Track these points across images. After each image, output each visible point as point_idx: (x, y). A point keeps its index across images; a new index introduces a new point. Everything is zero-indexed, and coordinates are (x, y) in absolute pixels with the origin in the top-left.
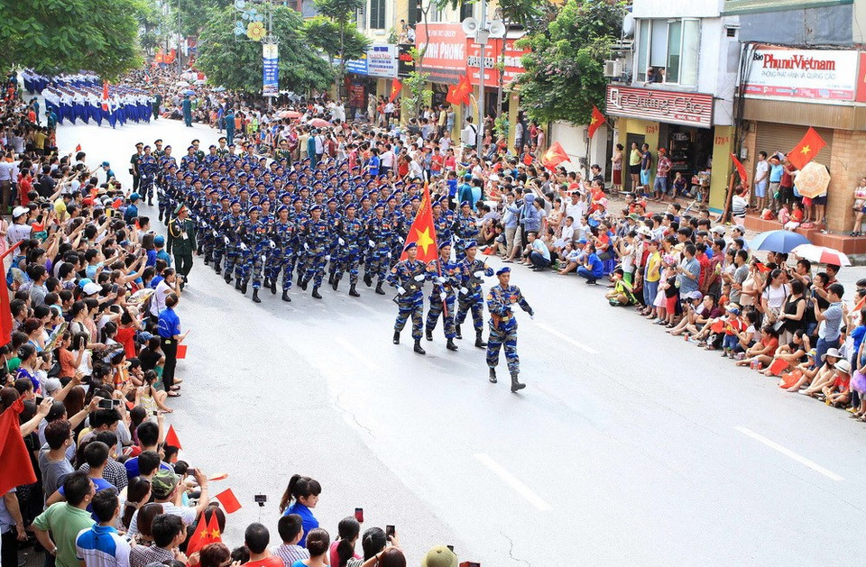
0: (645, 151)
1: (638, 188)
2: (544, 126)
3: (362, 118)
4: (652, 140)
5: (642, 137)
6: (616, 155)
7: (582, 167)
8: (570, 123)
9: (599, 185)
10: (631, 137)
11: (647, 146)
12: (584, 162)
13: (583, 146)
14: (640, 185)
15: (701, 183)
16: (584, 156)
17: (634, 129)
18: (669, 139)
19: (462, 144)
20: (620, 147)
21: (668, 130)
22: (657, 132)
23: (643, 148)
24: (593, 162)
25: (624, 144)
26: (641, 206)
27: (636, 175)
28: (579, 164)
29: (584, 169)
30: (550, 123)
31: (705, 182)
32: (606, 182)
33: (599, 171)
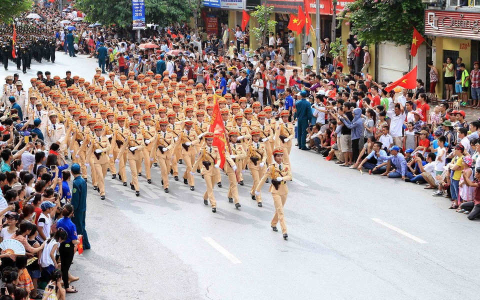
0: (459, 64)
2: (373, 46)
4: (465, 55)
5: (457, 53)
8: (394, 43)
9: (422, 97)
10: (447, 53)
11: (461, 60)
13: (406, 62)
16: (406, 70)
17: (449, 46)
19: (303, 65)
22: (469, 49)
25: (441, 59)
26: (461, 115)
27: (451, 86)
30: (377, 44)
32: (426, 92)
33: (421, 85)
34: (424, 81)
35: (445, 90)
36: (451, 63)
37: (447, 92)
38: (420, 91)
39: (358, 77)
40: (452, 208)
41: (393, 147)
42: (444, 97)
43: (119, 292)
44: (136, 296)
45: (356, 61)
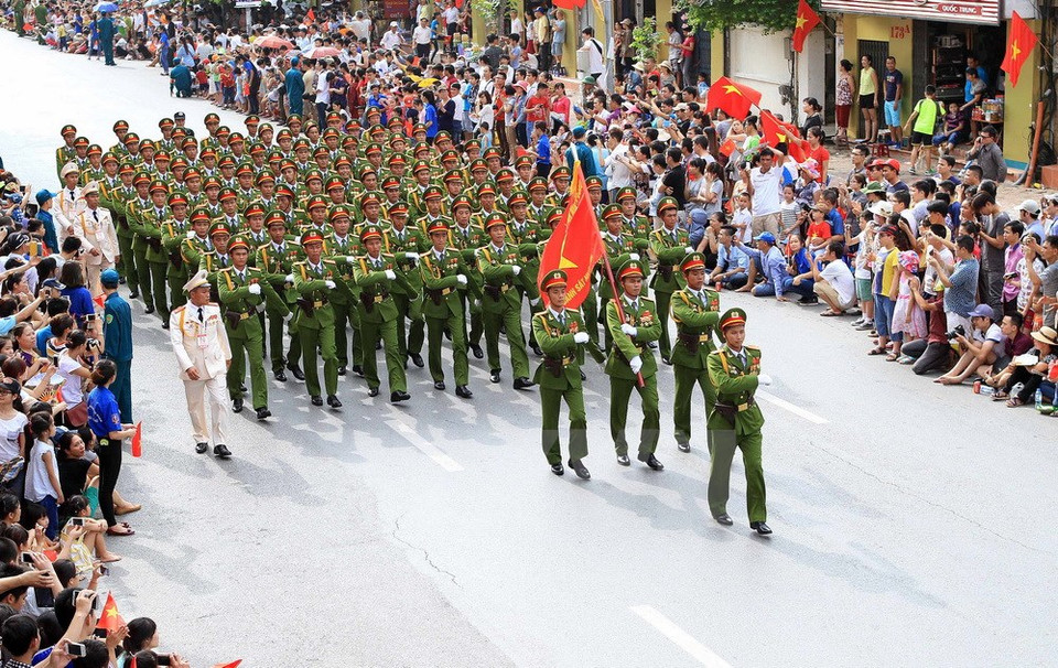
0: (891, 70)
2: (718, 34)
4: (901, 50)
5: (883, 46)
6: (841, 77)
7: (784, 101)
8: (761, 28)
9: (816, 135)
10: (864, 46)
11: (893, 61)
12: (789, 93)
13: (785, 65)
15: (988, 119)
16: (786, 81)
17: (868, 33)
18: (931, 47)
19: (580, 74)
20: (847, 65)
21: (928, 33)
22: (908, 37)
23: (886, 64)
24: (803, 93)
26: (892, 168)
28: (780, 97)
29: (788, 105)
30: (726, 30)
31: (995, 116)
32: (826, 125)
33: (814, 109)
34: (821, 102)
35: (862, 119)
36: (871, 65)
37: (867, 123)
38: (813, 122)
39: (691, 96)
40: (874, 353)
41: (762, 234)
42: (860, 135)
43: (222, 533)
44: (254, 539)
45: (686, 64)
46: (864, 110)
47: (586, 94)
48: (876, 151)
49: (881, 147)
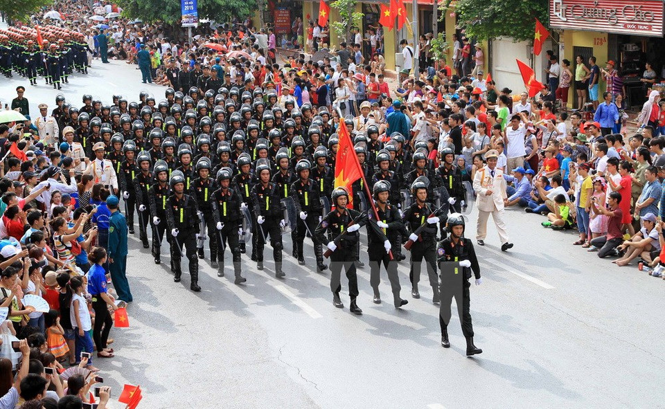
0: (593, 65)
1: (586, 104)
2: (485, 43)
3: (289, 44)
4: (601, 53)
5: (590, 50)
8: (511, 39)
9: (547, 106)
10: (577, 51)
11: (594, 59)
13: (527, 62)
14: (588, 100)
17: (580, 42)
18: (620, 51)
19: (397, 68)
20: (566, 63)
21: (618, 42)
22: (606, 44)
23: (590, 61)
25: (570, 59)
26: (595, 127)
27: (583, 91)
30: (490, 41)
36: (582, 62)
37: (580, 99)
43: (170, 356)
44: (190, 360)
45: (464, 62)
46: (578, 91)
47: (402, 80)
48: (585, 117)
49: (588, 114)
